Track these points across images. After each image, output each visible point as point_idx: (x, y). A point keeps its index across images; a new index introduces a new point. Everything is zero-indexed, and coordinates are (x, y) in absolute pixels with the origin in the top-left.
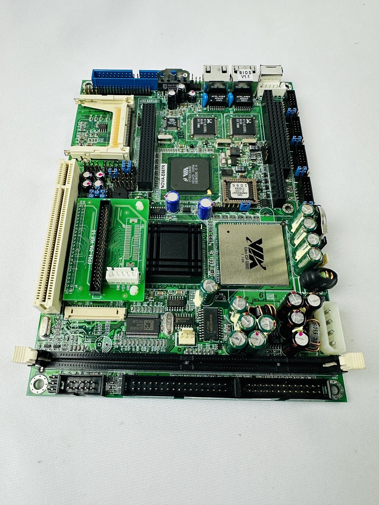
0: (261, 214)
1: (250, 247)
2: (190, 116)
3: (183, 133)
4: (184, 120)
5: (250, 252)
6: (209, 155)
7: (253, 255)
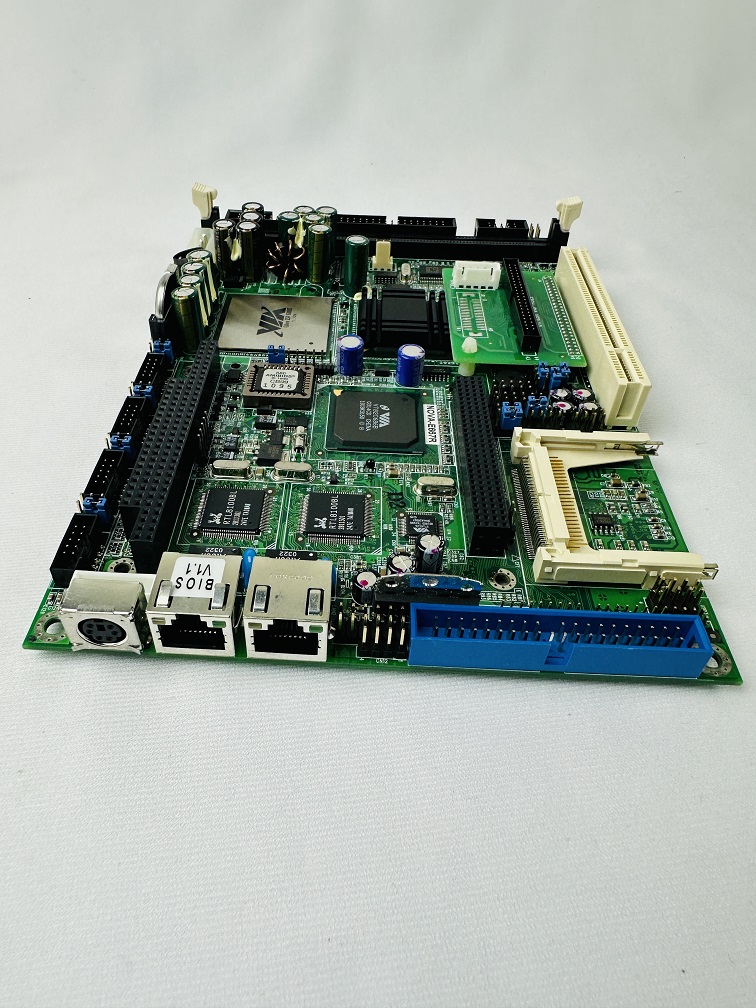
1: (278, 326)
3: (391, 504)
5: (281, 323)
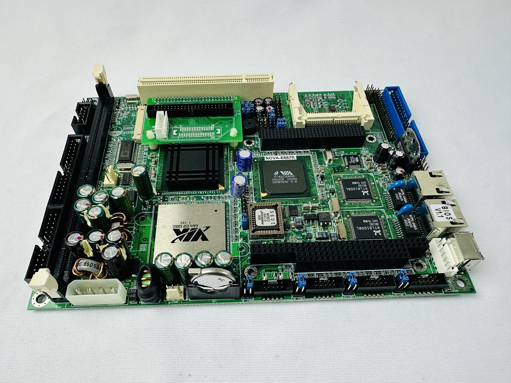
0: (241, 244)
1: (198, 230)
2: (369, 177)
3: (342, 172)
5: (192, 229)
6: (316, 195)
7: (189, 231)
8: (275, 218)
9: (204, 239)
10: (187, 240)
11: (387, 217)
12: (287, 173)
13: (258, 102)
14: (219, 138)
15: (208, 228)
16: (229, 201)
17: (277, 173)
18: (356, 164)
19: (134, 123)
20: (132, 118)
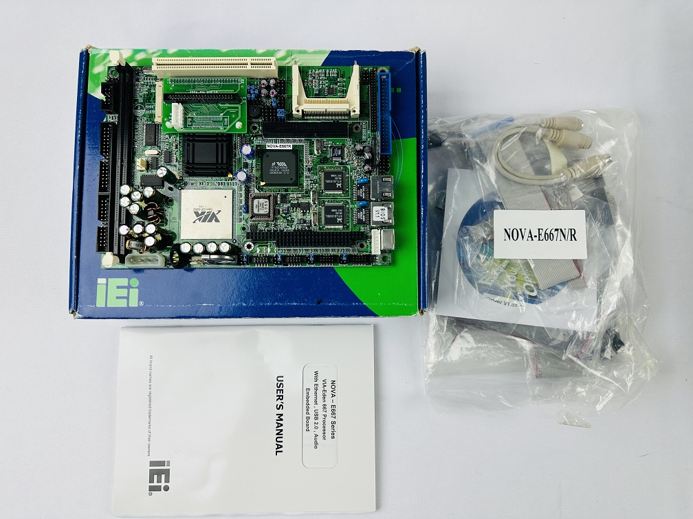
0: (243, 225)
1: (212, 213)
2: (346, 169)
4: (341, 164)
5: (208, 212)
6: (302, 184)
7: (205, 214)
8: (268, 207)
9: (217, 221)
10: (204, 221)
11: (351, 206)
12: (282, 164)
13: (263, 84)
14: (227, 130)
15: (219, 211)
16: (236, 187)
17: (274, 164)
18: (338, 156)
19: (154, 99)
20: (151, 94)
